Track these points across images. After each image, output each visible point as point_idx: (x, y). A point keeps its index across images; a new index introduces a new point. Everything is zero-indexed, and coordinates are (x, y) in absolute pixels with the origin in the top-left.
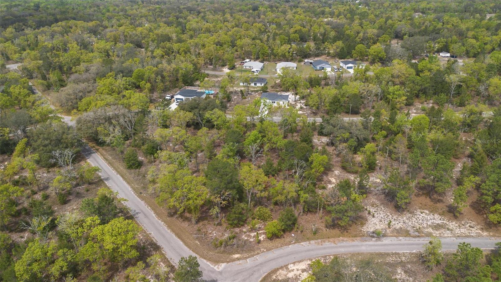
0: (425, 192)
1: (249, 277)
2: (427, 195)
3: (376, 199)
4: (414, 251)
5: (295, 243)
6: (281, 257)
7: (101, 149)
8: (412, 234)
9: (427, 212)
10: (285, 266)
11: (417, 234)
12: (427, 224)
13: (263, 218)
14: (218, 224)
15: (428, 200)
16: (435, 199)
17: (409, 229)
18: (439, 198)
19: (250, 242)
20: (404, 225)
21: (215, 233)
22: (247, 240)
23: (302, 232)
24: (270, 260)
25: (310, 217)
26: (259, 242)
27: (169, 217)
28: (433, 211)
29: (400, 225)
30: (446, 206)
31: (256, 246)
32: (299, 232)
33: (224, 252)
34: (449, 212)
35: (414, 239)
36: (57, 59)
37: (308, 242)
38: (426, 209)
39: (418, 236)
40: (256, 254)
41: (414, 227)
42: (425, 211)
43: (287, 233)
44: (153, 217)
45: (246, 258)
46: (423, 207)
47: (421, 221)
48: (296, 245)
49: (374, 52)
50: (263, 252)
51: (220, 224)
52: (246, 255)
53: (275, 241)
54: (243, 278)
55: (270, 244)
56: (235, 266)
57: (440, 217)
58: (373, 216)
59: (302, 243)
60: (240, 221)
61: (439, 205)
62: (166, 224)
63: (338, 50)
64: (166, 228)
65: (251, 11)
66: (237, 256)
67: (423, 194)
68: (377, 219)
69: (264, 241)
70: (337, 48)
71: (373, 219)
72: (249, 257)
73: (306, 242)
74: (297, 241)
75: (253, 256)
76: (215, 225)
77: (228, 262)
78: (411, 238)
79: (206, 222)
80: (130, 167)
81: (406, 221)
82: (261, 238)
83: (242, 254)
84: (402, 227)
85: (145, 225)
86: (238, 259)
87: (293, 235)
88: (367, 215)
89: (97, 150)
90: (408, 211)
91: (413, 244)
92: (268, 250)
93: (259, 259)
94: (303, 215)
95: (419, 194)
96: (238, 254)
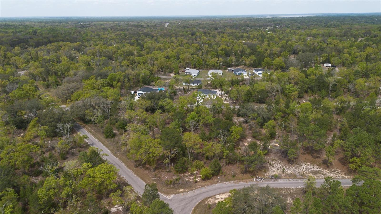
0: (308, 152)
1: (190, 202)
2: (310, 154)
3: (275, 156)
4: (299, 187)
5: (220, 182)
6: (210, 191)
7: (87, 126)
8: (298, 177)
9: (309, 164)
10: (213, 196)
11: (301, 177)
12: (309, 171)
13: (199, 168)
14: (168, 172)
15: (310, 157)
16: (315, 156)
17: (296, 174)
18: (318, 155)
19: (190, 182)
20: (293, 172)
21: (167, 177)
22: (188, 181)
23: (225, 176)
24: (204, 193)
25: (230, 167)
26: (196, 182)
27: (135, 167)
28: (313, 163)
29: (290, 171)
30: (322, 160)
31: (194, 185)
32: (223, 176)
33: (173, 188)
34: (324, 164)
35: (299, 180)
36: (54, 67)
37: (229, 182)
38: (308, 162)
39: (302, 178)
40: (194, 189)
41: (300, 173)
42: (308, 163)
43: (215, 177)
44: (125, 167)
45: (188, 191)
46: (306, 161)
47: (304, 169)
48: (221, 183)
49: (277, 63)
50: (199, 187)
51: (170, 172)
52: (187, 190)
53: (207, 181)
54: (186, 203)
55: (203, 183)
56: (180, 196)
57: (318, 167)
58: (273, 167)
59: (225, 183)
60: (184, 170)
61: (317, 159)
62: (134, 172)
63: (252, 62)
64: (133, 174)
65: (190, 36)
66: (181, 190)
67: (307, 153)
68: (275, 168)
69: (199, 181)
70: (251, 60)
71: (273, 168)
72: (189, 191)
73: (227, 182)
74: (222, 181)
75: (192, 190)
76: (166, 172)
77: (175, 194)
78: (298, 179)
79: (160, 170)
80: (107, 137)
81: (295, 169)
82: (198, 179)
83: (185, 189)
84: (292, 173)
85: (119, 172)
86: (182, 192)
87: (219, 178)
88: (269, 166)
89: (84, 126)
90: (297, 163)
91: (298, 183)
92: (202, 186)
93: (196, 192)
94: (225, 166)
95: (304, 153)
96: (182, 189)
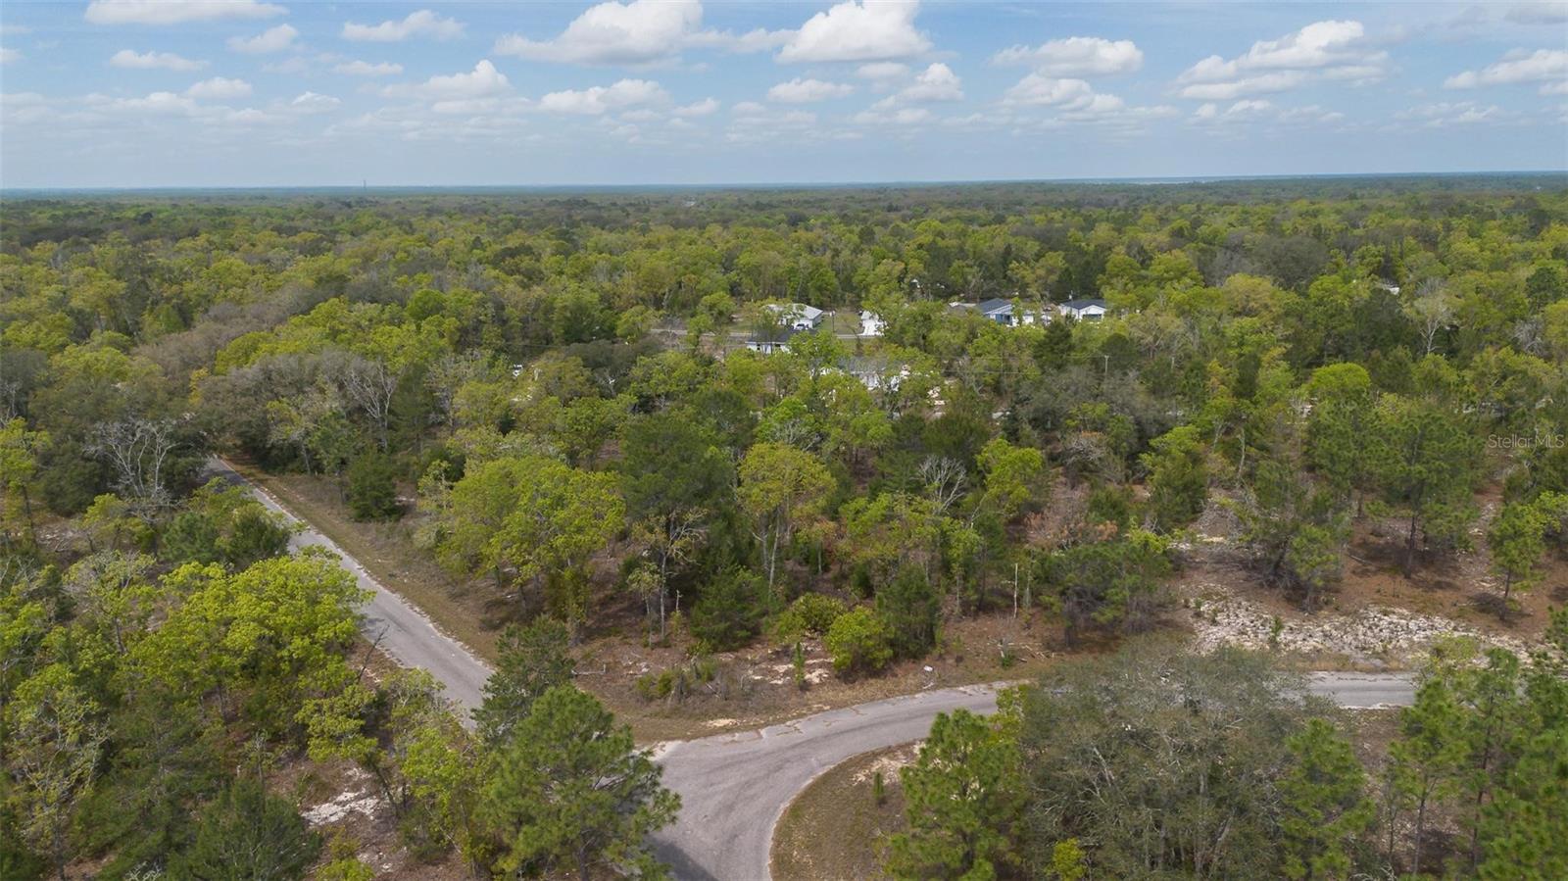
0: (1387, 565)
2: (1398, 572)
3: (1219, 581)
4: (1375, 707)
5: (935, 688)
6: (883, 724)
8: (1361, 663)
9: (1406, 612)
10: (900, 747)
11: (1376, 663)
12: (1410, 640)
13: (819, 625)
14: (657, 645)
15: (1400, 584)
16: (1424, 581)
17: (1343, 652)
18: (1439, 578)
19: (774, 687)
20: (1329, 644)
21: (647, 666)
22: (762, 682)
23: (959, 659)
24: (847, 731)
25: (985, 624)
26: (805, 686)
27: (483, 630)
28: (1423, 609)
29: (1312, 642)
30: (1469, 598)
31: (794, 699)
32: (951, 661)
33: (675, 712)
34: (1483, 611)
35: (1371, 677)
37: (983, 686)
38: (1400, 605)
39: (1384, 670)
40: (794, 718)
42: (1397, 610)
43: (907, 665)
44: (429, 631)
45: (757, 727)
46: (1390, 599)
47: (1386, 634)
48: (940, 692)
50: (820, 710)
51: (665, 645)
52: (754, 720)
53: (862, 684)
54: (744, 779)
55: (846, 693)
56: (717, 748)
57: (1454, 624)
58: (1214, 622)
59: (961, 689)
60: (739, 634)
61: (1440, 594)
64: (469, 656)
66: (721, 722)
67: (1381, 569)
68: (1228, 628)
69: (822, 684)
71: (1215, 629)
72: (766, 725)
73: (976, 687)
74: (943, 683)
75: (783, 721)
76: (646, 646)
77: (689, 738)
78: (1362, 675)
79: (615, 640)
82: (814, 677)
83: (741, 717)
84: (1320, 646)
85: (393, 650)
86: (727, 730)
87: (928, 669)
88: (1191, 620)
90: (1337, 609)
91: (1368, 689)
92: (837, 706)
93: (807, 728)
94: (960, 620)
95: (1367, 570)
96: (728, 717)
